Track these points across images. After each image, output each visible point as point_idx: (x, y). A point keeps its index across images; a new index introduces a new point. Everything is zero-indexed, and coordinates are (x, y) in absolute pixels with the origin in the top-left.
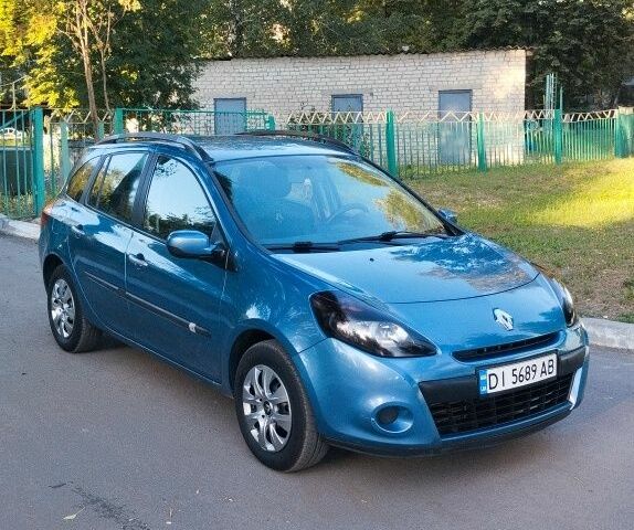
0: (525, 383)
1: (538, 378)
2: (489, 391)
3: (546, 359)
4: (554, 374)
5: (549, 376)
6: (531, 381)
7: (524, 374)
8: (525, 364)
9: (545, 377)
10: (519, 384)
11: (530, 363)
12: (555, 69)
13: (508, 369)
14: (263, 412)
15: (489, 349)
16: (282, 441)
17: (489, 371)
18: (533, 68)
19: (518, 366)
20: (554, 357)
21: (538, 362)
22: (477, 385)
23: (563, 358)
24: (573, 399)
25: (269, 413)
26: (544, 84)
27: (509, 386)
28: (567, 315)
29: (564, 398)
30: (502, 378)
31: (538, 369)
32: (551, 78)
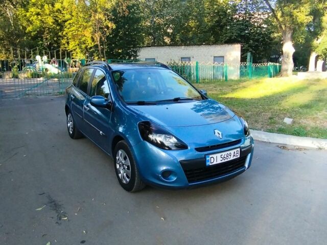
0: (226, 160)
1: (232, 158)
2: (211, 164)
3: (235, 150)
4: (239, 156)
5: (236, 157)
6: (229, 160)
7: (226, 156)
8: (226, 153)
9: (234, 158)
10: (223, 161)
11: (228, 152)
12: (250, 51)
13: (219, 155)
14: (122, 168)
15: (211, 147)
16: (128, 180)
17: (211, 156)
18: (243, 51)
19: (223, 154)
20: (239, 149)
21: (232, 152)
22: (205, 162)
23: (242, 150)
24: (246, 165)
25: (124, 168)
26: (247, 56)
27: (219, 162)
28: (245, 132)
29: (243, 166)
30: (216, 159)
31: (233, 154)
32: (249, 54)
